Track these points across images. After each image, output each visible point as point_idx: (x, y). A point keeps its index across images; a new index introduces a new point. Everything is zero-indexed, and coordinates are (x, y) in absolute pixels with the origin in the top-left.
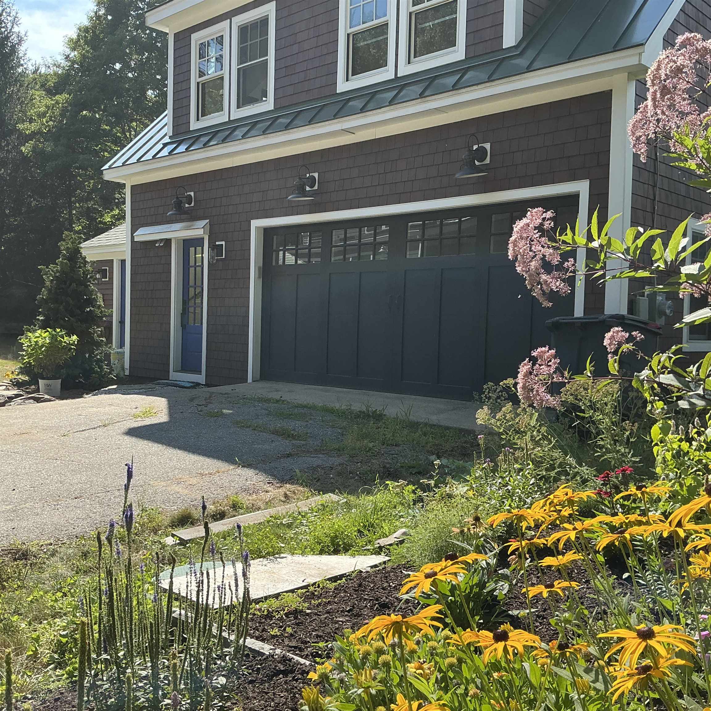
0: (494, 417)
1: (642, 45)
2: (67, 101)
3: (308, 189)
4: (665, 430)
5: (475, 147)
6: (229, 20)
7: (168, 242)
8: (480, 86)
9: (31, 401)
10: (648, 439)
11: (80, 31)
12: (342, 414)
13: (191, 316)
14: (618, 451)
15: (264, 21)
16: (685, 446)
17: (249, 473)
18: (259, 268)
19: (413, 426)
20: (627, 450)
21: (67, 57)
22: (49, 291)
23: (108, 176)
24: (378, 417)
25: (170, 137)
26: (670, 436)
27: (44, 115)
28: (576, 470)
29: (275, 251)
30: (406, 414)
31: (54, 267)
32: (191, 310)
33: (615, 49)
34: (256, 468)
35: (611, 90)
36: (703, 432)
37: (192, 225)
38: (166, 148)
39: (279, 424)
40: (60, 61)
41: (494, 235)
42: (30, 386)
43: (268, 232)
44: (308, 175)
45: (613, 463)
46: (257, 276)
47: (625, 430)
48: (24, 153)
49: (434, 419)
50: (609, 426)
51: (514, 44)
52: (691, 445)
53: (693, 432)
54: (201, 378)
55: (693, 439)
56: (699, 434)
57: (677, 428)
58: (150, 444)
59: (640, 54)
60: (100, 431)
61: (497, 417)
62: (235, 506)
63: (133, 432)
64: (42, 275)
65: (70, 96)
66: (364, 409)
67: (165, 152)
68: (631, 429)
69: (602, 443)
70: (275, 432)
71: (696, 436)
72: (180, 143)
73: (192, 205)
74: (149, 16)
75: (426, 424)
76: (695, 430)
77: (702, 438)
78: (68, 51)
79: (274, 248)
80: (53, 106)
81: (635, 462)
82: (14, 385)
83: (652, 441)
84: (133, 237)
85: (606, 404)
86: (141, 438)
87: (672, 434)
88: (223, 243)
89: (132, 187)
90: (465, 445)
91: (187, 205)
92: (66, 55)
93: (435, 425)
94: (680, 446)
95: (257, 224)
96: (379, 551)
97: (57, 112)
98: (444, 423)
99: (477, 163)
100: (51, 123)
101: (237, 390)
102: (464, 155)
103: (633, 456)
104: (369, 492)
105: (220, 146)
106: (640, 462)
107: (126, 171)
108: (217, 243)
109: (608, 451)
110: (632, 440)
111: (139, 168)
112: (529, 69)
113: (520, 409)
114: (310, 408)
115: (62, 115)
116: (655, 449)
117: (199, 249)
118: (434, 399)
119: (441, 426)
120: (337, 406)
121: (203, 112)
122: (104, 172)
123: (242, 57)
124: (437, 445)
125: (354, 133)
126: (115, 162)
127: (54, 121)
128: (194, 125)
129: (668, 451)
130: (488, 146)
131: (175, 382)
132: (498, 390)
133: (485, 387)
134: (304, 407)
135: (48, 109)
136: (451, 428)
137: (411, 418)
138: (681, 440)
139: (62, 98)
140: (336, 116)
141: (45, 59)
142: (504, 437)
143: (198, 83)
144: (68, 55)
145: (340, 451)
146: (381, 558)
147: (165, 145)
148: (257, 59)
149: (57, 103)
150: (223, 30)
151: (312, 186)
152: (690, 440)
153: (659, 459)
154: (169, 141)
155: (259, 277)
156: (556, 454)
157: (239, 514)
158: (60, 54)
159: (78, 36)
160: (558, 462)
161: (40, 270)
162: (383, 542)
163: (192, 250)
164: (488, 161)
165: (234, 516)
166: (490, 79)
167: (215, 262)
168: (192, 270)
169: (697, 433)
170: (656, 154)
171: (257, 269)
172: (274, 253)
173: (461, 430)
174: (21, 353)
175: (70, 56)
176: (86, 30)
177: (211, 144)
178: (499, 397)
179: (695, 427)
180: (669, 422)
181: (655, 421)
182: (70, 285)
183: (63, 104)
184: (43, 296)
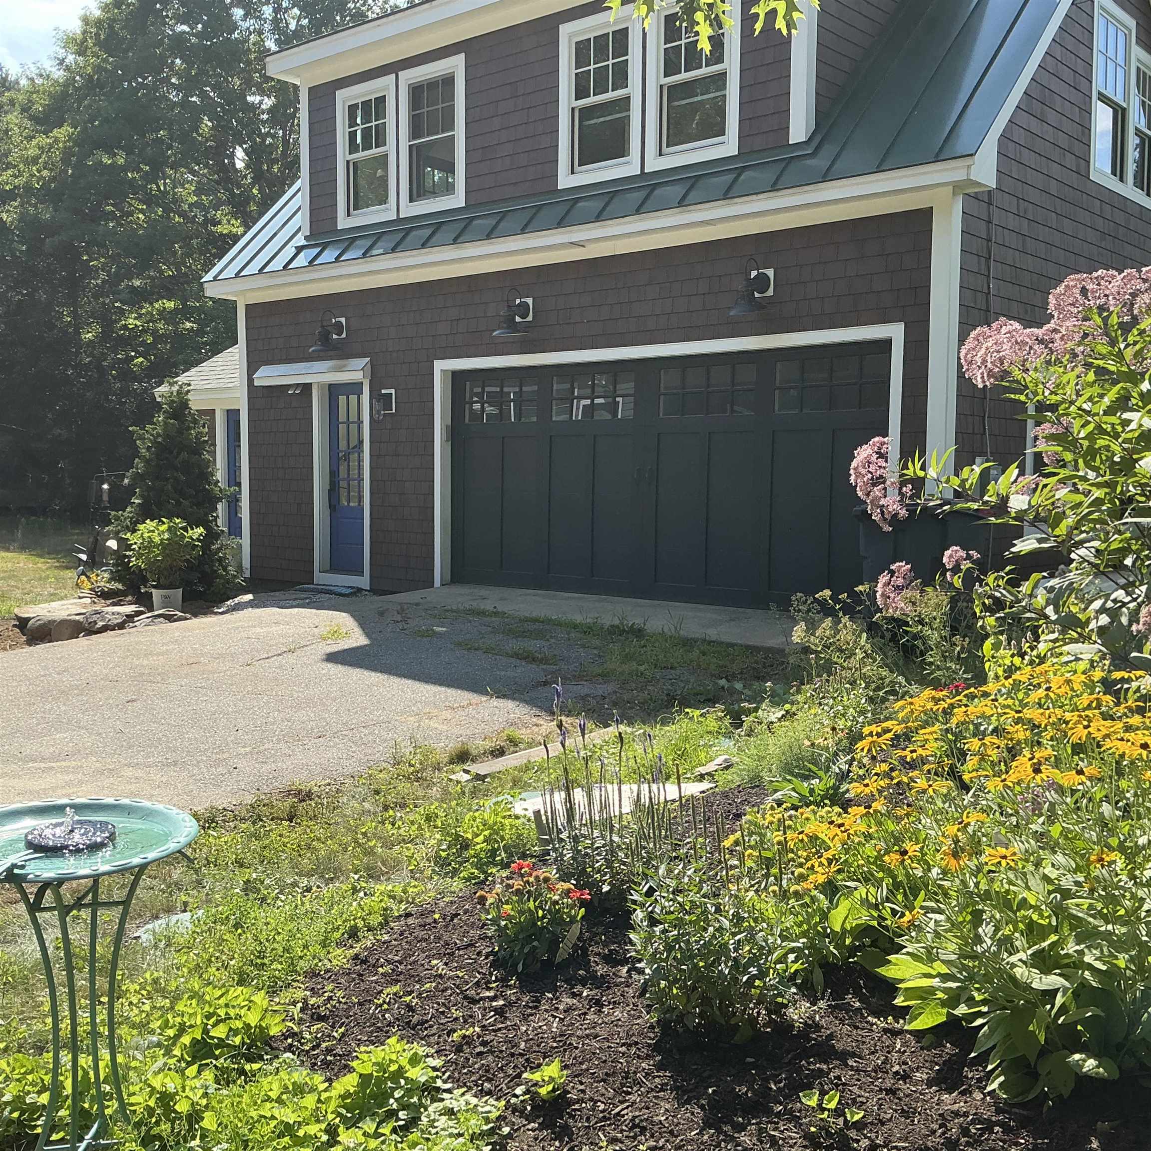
0: (813, 634)
1: (971, 155)
2: (70, 138)
3: (518, 319)
4: (996, 646)
5: (754, 274)
6: (394, 75)
7: (307, 388)
8: (761, 196)
9: (162, 619)
10: (980, 654)
11: (87, 24)
12: (588, 630)
13: (343, 494)
14: (950, 668)
15: (448, 81)
16: (1017, 661)
17: (510, 704)
18: (447, 427)
19: (687, 643)
20: (958, 667)
21: (62, 62)
22: (147, 462)
23: (211, 291)
24: (639, 633)
25: (306, 238)
26: (1001, 651)
27: (35, 160)
28: (906, 689)
29: (467, 403)
30: (676, 628)
31: (154, 429)
32: (343, 484)
33: (938, 158)
34: (514, 699)
35: (932, 208)
36: (1036, 646)
37: (345, 366)
38: (302, 254)
39: (514, 645)
40: (50, 69)
41: (779, 388)
42: (126, 596)
43: (458, 378)
44: (518, 301)
45: (943, 680)
46: (445, 438)
47: (955, 644)
48: (5, 223)
49: (713, 633)
50: (939, 642)
51: (804, 140)
52: (1023, 659)
53: (1026, 647)
54: (364, 581)
55: (1025, 653)
56: (1032, 648)
57: (1009, 644)
58: (366, 673)
59: (969, 167)
60: (291, 658)
61: (817, 635)
62: (514, 742)
63: (333, 658)
64: (135, 441)
65: (76, 129)
66: (617, 622)
67: (302, 260)
68: (963, 645)
69: (932, 660)
70: (516, 655)
71: (1029, 650)
72: (324, 247)
73: (344, 336)
74: (272, 61)
75: (704, 641)
76: (1028, 645)
77: (1035, 653)
78: (61, 53)
79: (467, 399)
80: (51, 146)
81: (967, 679)
82: (99, 596)
83: (984, 656)
84: (250, 380)
85: (935, 619)
86: (351, 665)
87: (1005, 649)
88: (393, 391)
89: (248, 307)
90: (755, 665)
91: (335, 336)
92: (58, 59)
93: (714, 642)
94: (1012, 662)
95: (441, 366)
96: (701, 777)
97: (57, 155)
98: (725, 638)
99: (757, 295)
100: (45, 173)
101: (429, 599)
102: (739, 285)
103: (964, 672)
104: (664, 723)
105: (388, 256)
106: (972, 679)
107: (240, 285)
108: (383, 391)
109: (938, 668)
110: (963, 656)
111: (262, 281)
112: (826, 177)
113: (841, 625)
114: (543, 622)
115: (66, 160)
116: (987, 665)
117: (353, 398)
118: (702, 606)
119: (722, 643)
120: (578, 618)
121: (357, 203)
122: (206, 285)
123: (416, 131)
124: (722, 667)
125: (583, 246)
126: (221, 272)
127: (51, 170)
128: (343, 223)
129: (1000, 666)
130: (770, 272)
131: (327, 588)
132: (809, 602)
133: (793, 598)
134: (535, 620)
135: (42, 152)
136: (736, 645)
137: (682, 633)
138: (1013, 656)
139: (63, 133)
140: (560, 224)
141: (26, 67)
142: (823, 656)
143: (348, 162)
144: (63, 59)
145: (605, 676)
146: (705, 785)
147: (299, 249)
148: (437, 133)
149: (56, 140)
150: (387, 88)
151: (524, 317)
152: (1022, 655)
153: (991, 674)
154: (305, 243)
155: (447, 441)
156: (884, 672)
157: (521, 750)
158: (49, 58)
159: (84, 32)
160: (887, 681)
161: (133, 433)
162: (703, 770)
163: (342, 399)
164: (770, 292)
165: (517, 752)
166: (775, 187)
167: (381, 418)
168: (342, 428)
169: (1029, 647)
170: (989, 286)
171: (444, 428)
172: (467, 406)
173: (748, 647)
174: (128, 553)
175: (67, 61)
176: (99, 23)
177: (375, 252)
178: (809, 610)
179: (1027, 642)
180: (1000, 637)
181: (987, 636)
182: (179, 454)
183: (65, 142)
184: (137, 469)
